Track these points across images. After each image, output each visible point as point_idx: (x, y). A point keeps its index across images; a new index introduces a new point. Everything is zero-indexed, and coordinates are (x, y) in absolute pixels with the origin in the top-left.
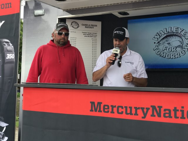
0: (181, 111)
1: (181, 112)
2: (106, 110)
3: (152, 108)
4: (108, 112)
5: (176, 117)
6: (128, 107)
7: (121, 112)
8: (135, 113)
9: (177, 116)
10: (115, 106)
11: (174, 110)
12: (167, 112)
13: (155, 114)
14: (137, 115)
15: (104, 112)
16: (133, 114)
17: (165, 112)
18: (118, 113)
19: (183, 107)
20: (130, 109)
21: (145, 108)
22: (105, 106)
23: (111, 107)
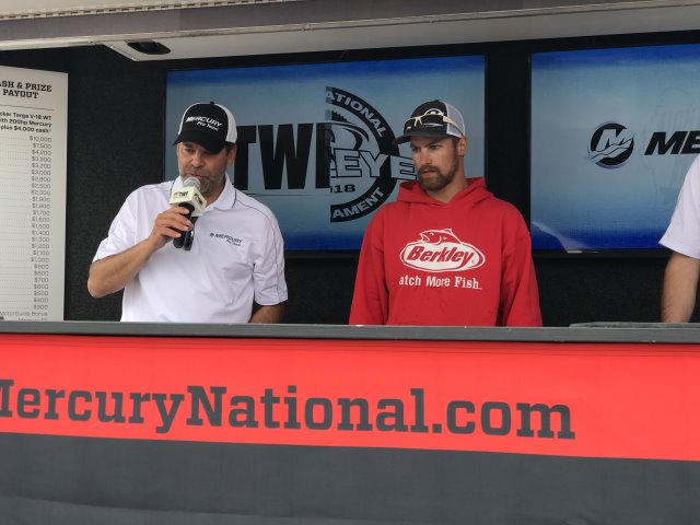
0: (287, 400)
1: (287, 405)
2: (28, 409)
3: (190, 394)
4: (35, 414)
5: (271, 423)
6: (109, 395)
7: (83, 413)
8: (131, 415)
9: (274, 420)
10: (62, 394)
11: (263, 400)
12: (243, 406)
13: (202, 414)
14: (141, 420)
15: (23, 414)
16: (127, 420)
17: (235, 407)
18: (73, 415)
20: (114, 400)
21: (168, 397)
22: (23, 392)
23: (47, 397)
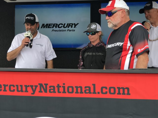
0: (63, 87)
3: (39, 85)
4: (1, 90)
7: (13, 90)
9: (60, 91)
10: (7, 85)
11: (57, 87)
12: (52, 88)
13: (42, 90)
14: (27, 92)
16: (24, 91)
17: (50, 88)
19: (64, 84)
20: (20, 87)
21: (34, 86)
23: (4, 86)
